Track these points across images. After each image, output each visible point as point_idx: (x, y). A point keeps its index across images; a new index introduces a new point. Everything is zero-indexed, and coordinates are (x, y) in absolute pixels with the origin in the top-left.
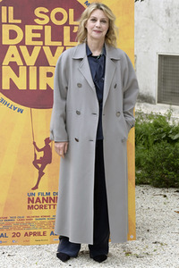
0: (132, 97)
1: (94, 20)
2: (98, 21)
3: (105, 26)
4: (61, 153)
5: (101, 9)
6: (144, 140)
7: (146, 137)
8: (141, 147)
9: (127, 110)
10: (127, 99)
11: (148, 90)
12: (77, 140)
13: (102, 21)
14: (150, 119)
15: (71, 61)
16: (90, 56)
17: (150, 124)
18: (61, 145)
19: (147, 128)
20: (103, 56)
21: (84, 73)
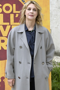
0: (51, 53)
1: (30, 9)
2: (32, 10)
3: (35, 13)
4: (11, 85)
5: (33, 3)
6: (56, 77)
7: (58, 75)
8: (55, 81)
9: (49, 61)
10: (48, 55)
11: (58, 49)
12: (19, 78)
13: (34, 10)
15: (16, 34)
16: (27, 31)
18: (11, 81)
19: (58, 70)
20: (34, 31)
21: (23, 40)
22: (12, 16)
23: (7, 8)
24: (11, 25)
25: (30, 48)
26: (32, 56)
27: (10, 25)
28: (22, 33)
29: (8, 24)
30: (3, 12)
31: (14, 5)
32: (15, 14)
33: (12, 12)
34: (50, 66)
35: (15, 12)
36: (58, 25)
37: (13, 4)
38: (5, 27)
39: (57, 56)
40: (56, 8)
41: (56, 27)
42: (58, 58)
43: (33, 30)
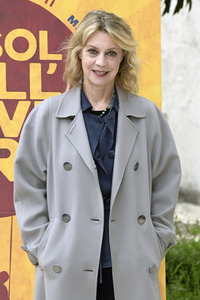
1: (94, 51)
6: (183, 273)
7: (188, 267)
8: (178, 287)
9: (160, 214)
11: (190, 180)
14: (195, 234)
16: (88, 111)
17: (194, 244)
19: (188, 252)
20: (114, 111)
21: (76, 144)
22: (35, 71)
23: (21, 45)
24: (33, 101)
25: (98, 168)
26: (107, 196)
27: (28, 99)
28: (71, 118)
29: (23, 95)
30: (5, 58)
31: (44, 35)
32: (45, 64)
33: (35, 59)
34: (165, 231)
35: (44, 55)
36: (190, 101)
37: (41, 32)
38: (11, 106)
39: (185, 204)
40: (185, 42)
41: (182, 109)
42: (188, 211)
43: (108, 110)
